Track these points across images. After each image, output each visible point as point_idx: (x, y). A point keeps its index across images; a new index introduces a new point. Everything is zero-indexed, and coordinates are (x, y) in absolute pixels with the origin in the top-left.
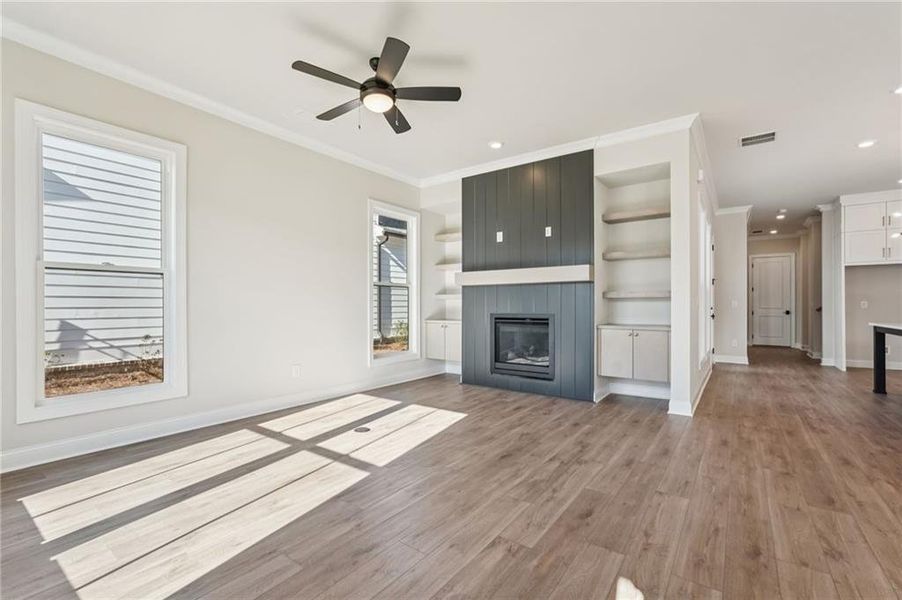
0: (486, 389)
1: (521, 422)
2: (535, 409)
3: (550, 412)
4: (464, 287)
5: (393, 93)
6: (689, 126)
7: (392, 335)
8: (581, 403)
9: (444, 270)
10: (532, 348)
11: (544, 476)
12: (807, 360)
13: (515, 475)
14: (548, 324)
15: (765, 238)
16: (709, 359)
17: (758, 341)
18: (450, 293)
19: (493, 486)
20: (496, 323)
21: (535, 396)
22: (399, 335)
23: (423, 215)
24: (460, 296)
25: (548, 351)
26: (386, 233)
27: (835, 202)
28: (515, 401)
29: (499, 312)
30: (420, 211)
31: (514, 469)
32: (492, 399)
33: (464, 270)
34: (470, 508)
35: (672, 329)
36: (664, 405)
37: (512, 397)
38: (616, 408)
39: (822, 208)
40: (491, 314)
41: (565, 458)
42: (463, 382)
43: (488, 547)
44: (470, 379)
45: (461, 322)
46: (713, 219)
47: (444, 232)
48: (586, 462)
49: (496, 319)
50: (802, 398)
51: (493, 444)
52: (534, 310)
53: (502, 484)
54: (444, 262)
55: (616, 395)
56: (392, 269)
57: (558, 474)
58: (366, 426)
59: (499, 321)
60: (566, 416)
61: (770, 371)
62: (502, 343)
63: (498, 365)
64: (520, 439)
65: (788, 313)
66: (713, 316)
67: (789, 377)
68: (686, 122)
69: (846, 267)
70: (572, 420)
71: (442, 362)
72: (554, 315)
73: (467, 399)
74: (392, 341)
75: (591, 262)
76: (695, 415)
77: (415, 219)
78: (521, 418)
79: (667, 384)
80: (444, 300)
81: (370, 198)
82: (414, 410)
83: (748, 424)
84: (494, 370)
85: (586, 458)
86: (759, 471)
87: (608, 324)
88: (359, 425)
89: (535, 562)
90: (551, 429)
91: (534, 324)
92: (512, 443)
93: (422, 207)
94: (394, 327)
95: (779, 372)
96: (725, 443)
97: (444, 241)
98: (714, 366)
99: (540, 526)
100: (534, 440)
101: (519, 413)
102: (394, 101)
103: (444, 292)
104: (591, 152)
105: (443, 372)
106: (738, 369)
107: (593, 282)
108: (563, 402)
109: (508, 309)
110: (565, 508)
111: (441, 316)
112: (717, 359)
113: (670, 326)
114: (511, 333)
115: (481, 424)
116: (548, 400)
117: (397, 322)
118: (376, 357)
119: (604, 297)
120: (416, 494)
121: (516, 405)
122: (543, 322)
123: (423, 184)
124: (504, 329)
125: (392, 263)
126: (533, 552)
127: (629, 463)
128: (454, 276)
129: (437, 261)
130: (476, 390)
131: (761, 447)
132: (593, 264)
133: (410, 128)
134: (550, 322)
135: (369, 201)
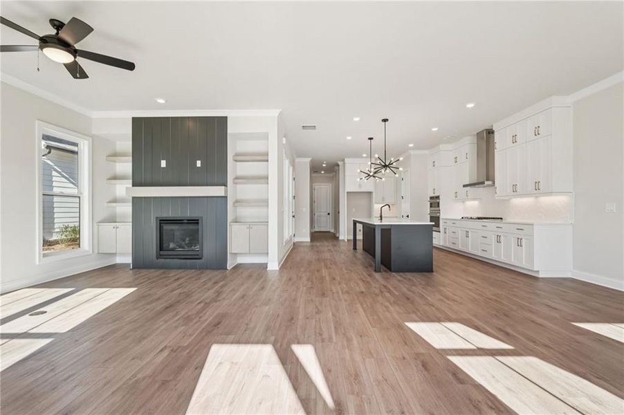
0: (153, 270)
1: (180, 286)
2: (190, 278)
3: (199, 279)
4: (133, 198)
5: (75, 52)
6: (277, 115)
7: (55, 237)
8: (219, 271)
9: (115, 184)
10: (188, 239)
11: (194, 312)
12: (334, 237)
13: (176, 315)
14: (198, 223)
15: (319, 175)
16: (291, 239)
17: (317, 229)
18: (119, 202)
19: (161, 324)
20: (160, 223)
21: (189, 270)
22: (63, 237)
23: (95, 140)
24: (131, 204)
25: (198, 241)
26: (48, 147)
27: (343, 160)
28: (174, 276)
29: (163, 216)
30: (93, 137)
31: (175, 312)
32: (158, 276)
33: (133, 186)
34: (145, 338)
35: (269, 224)
36: (264, 266)
37: (173, 273)
38: (241, 271)
39: (340, 163)
40: (157, 218)
41: (208, 301)
42: (133, 268)
43: (159, 352)
44: (139, 264)
45: (131, 224)
46: (293, 164)
47: (115, 155)
48: (220, 300)
49: (160, 220)
50: (327, 255)
51: (160, 302)
52: (189, 214)
53: (166, 322)
54: (115, 178)
55: (241, 264)
56: (54, 179)
57: (203, 309)
58: (42, 309)
59: (162, 222)
60: (210, 279)
61: (318, 244)
62: (165, 238)
63: (162, 253)
64: (179, 296)
65: (329, 214)
66: (294, 216)
67: (326, 246)
69: (347, 192)
70: (213, 281)
71: (114, 254)
72: (202, 217)
73: (136, 279)
74: (56, 242)
75: (225, 185)
76: (280, 269)
77: (86, 142)
78: (180, 285)
79: (267, 254)
80: (115, 207)
81: (38, 119)
82: (89, 292)
83: (302, 269)
84: (159, 256)
85: (219, 299)
86: (301, 289)
87: (236, 222)
88: (33, 311)
89: (187, 351)
90: (199, 288)
91: (188, 223)
92: (173, 299)
93: (94, 133)
94: (56, 230)
95: (321, 244)
96: (290, 279)
97: (115, 162)
98: (294, 244)
99: (191, 335)
100: (188, 295)
101: (178, 282)
102: (75, 57)
103: (115, 201)
104: (226, 118)
105: (114, 263)
106: (305, 244)
107: (227, 197)
108: (208, 272)
109: (170, 214)
110: (206, 323)
111: (112, 219)
112: (297, 240)
113: (268, 222)
114: (172, 230)
115: (150, 292)
116: (199, 272)
117: (61, 225)
118: (45, 255)
119: (234, 206)
120: (102, 341)
121: (176, 277)
122: (195, 222)
123: (95, 115)
124: (166, 227)
125: (54, 173)
126: (187, 347)
127: (243, 297)
128: (124, 189)
129: (109, 177)
130: (144, 272)
131: (304, 278)
132: (227, 186)
133: (88, 77)
134: (200, 222)
135: (37, 122)
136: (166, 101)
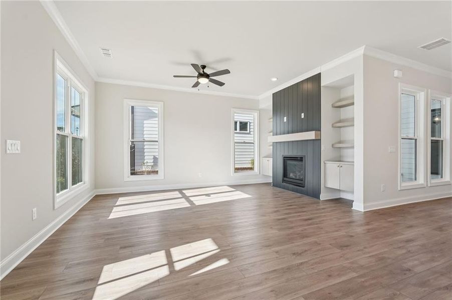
4: (273, 143)
6: (363, 53)
14: (302, 160)
29: (285, 154)
33: (273, 135)
35: (355, 163)
36: (351, 203)
40: (282, 156)
42: (273, 186)
44: (275, 184)
59: (285, 158)
63: (285, 179)
68: (360, 51)
72: (305, 156)
77: (256, 114)
79: (353, 192)
84: (284, 181)
93: (260, 108)
104: (319, 74)
107: (321, 140)
113: (353, 162)
118: (236, 172)
119: (332, 147)
123: (260, 98)
124: (289, 162)
129: (270, 131)
132: (320, 130)
133: (224, 84)
134: (303, 159)
135: (232, 109)
136: (277, 79)
